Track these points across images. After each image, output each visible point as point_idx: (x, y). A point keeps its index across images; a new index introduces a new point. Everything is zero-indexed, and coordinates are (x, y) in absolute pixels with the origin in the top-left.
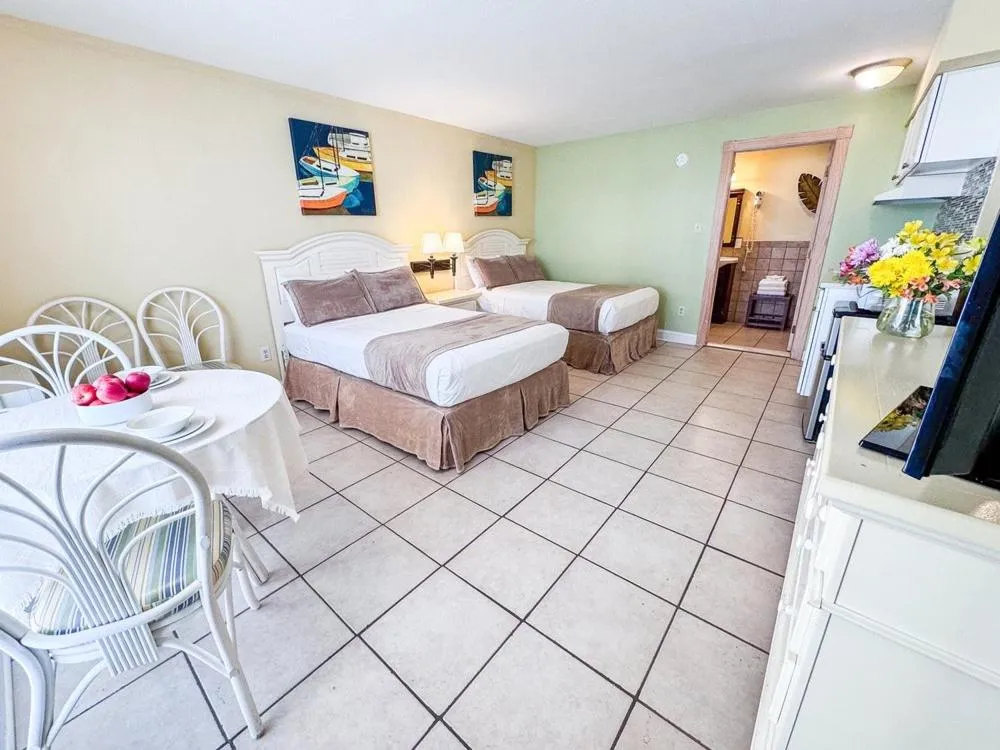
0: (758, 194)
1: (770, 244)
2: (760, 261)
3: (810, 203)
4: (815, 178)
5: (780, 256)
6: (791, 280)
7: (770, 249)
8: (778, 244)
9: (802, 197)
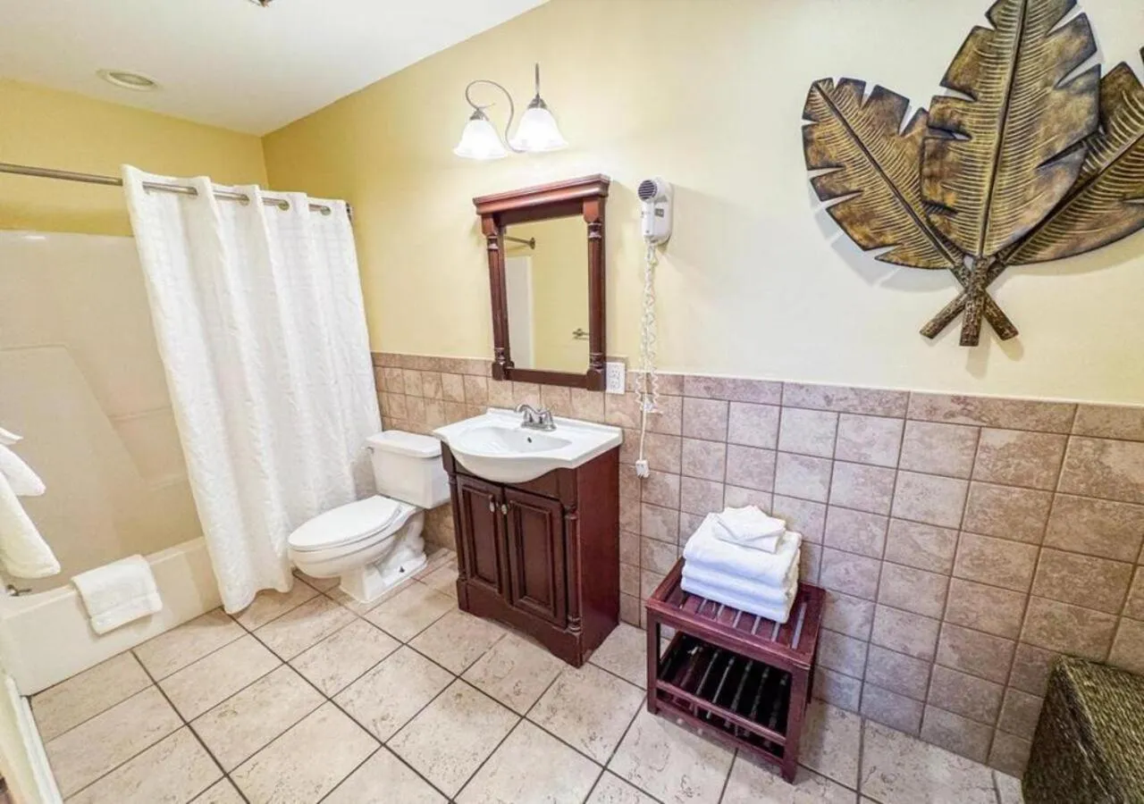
0: (647, 190)
1: (716, 388)
2: (689, 445)
3: (867, 217)
4: (880, 93)
5: (762, 437)
6: (815, 536)
7: (722, 406)
8: (747, 391)
9: (823, 194)
